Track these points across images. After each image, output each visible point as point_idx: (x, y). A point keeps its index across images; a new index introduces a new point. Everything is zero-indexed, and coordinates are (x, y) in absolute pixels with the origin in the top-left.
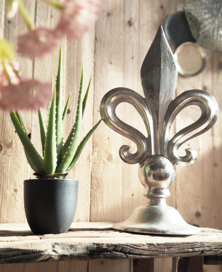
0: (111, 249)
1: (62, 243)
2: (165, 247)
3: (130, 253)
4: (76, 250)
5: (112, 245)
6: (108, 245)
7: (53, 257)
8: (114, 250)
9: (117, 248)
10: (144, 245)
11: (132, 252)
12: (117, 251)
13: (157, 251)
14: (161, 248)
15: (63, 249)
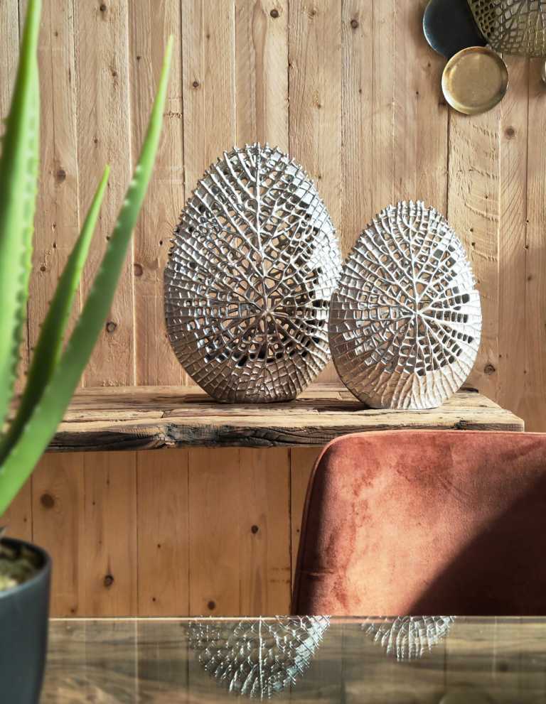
0: (249, 434)
1: (183, 425)
2: (334, 432)
3: (279, 441)
4: (201, 435)
5: (251, 429)
6: (245, 429)
7: (167, 443)
8: (253, 436)
9: (258, 433)
10: (301, 430)
11: (281, 438)
12: (259, 437)
13: (321, 438)
14: (328, 434)
15: (182, 432)
